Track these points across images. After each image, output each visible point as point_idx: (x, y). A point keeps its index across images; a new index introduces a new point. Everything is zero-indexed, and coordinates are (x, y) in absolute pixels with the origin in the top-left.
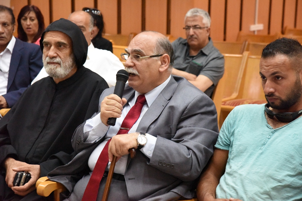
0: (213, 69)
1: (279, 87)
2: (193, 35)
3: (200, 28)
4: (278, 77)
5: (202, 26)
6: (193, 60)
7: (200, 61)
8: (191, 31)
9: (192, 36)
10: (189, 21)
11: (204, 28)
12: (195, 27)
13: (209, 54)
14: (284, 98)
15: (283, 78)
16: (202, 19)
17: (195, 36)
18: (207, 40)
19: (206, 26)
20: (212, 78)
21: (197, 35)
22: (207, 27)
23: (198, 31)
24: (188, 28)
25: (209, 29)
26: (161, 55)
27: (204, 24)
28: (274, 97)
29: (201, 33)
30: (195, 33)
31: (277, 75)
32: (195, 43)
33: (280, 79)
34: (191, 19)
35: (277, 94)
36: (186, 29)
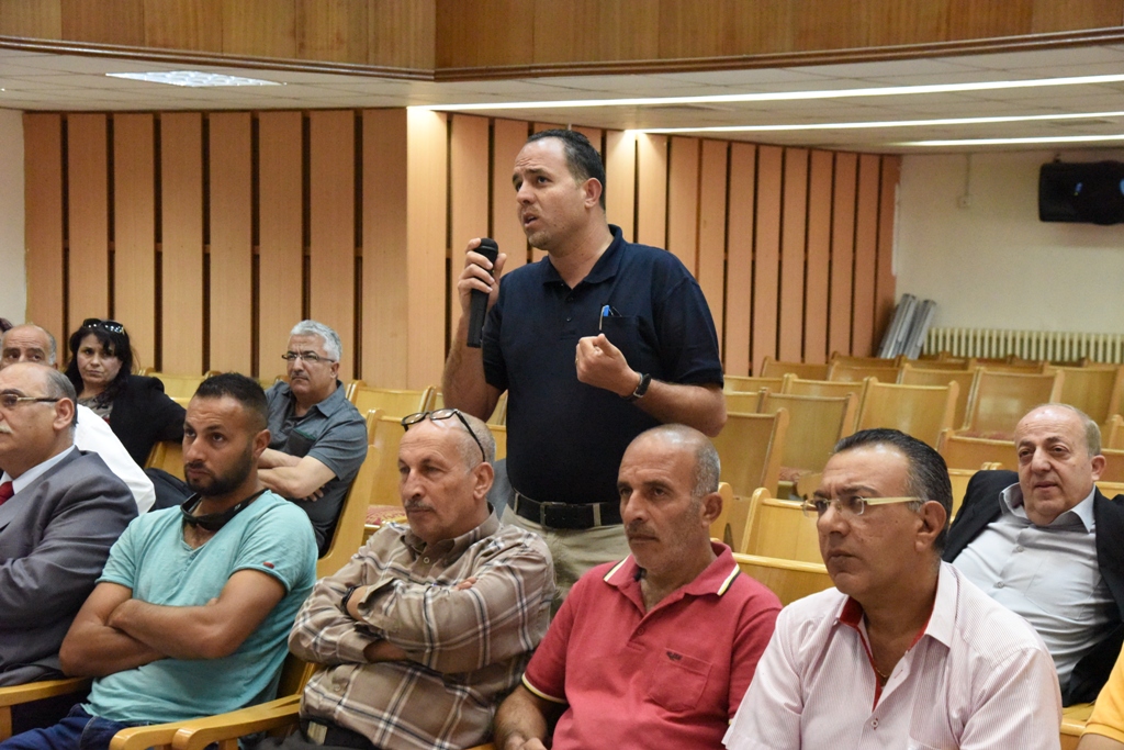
0: (335, 445)
1: (216, 454)
2: (300, 371)
3: (317, 358)
4: (217, 436)
5: (321, 355)
6: (296, 426)
7: (312, 429)
8: (298, 363)
9: (298, 372)
10: (295, 342)
11: (326, 360)
12: (306, 355)
13: (332, 415)
14: (218, 474)
15: (225, 439)
16: (323, 341)
17: (305, 373)
18: (333, 384)
19: (330, 357)
20: (331, 463)
21: (309, 372)
22: (333, 361)
23: (311, 364)
24: (292, 355)
25: (338, 365)
26: (56, 400)
27: (326, 353)
28: (202, 470)
29: (317, 370)
30: (304, 366)
31: (217, 431)
32: (303, 387)
33: (221, 439)
34: (299, 339)
35: (208, 465)
36: (288, 358)
